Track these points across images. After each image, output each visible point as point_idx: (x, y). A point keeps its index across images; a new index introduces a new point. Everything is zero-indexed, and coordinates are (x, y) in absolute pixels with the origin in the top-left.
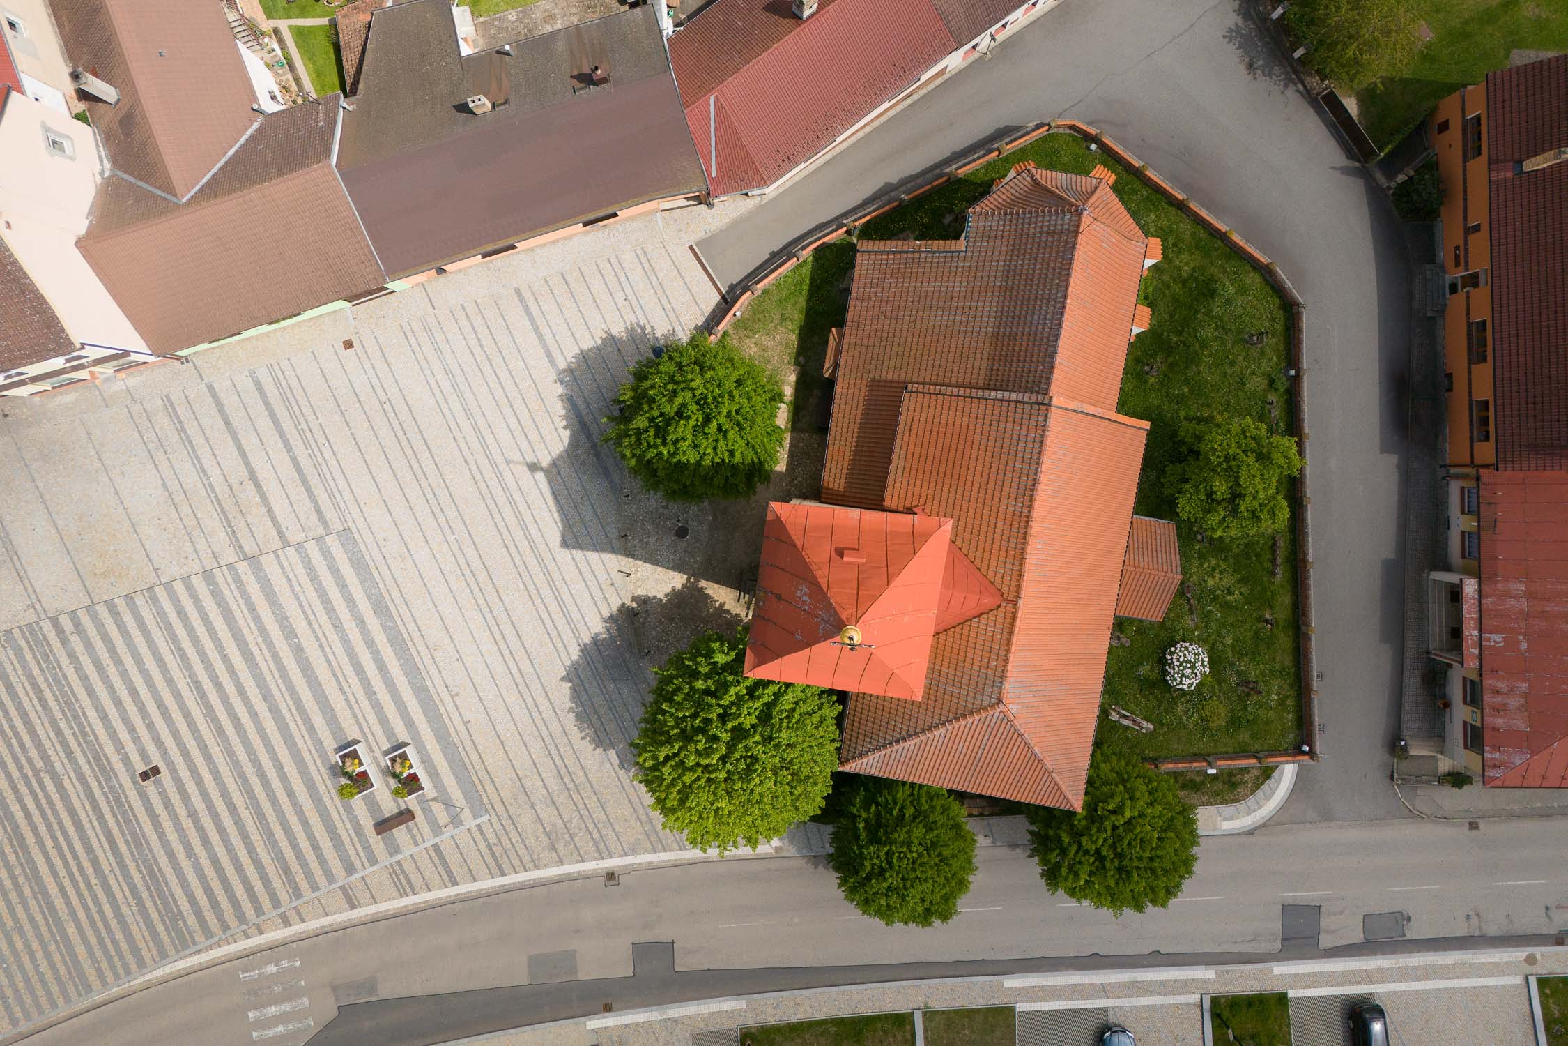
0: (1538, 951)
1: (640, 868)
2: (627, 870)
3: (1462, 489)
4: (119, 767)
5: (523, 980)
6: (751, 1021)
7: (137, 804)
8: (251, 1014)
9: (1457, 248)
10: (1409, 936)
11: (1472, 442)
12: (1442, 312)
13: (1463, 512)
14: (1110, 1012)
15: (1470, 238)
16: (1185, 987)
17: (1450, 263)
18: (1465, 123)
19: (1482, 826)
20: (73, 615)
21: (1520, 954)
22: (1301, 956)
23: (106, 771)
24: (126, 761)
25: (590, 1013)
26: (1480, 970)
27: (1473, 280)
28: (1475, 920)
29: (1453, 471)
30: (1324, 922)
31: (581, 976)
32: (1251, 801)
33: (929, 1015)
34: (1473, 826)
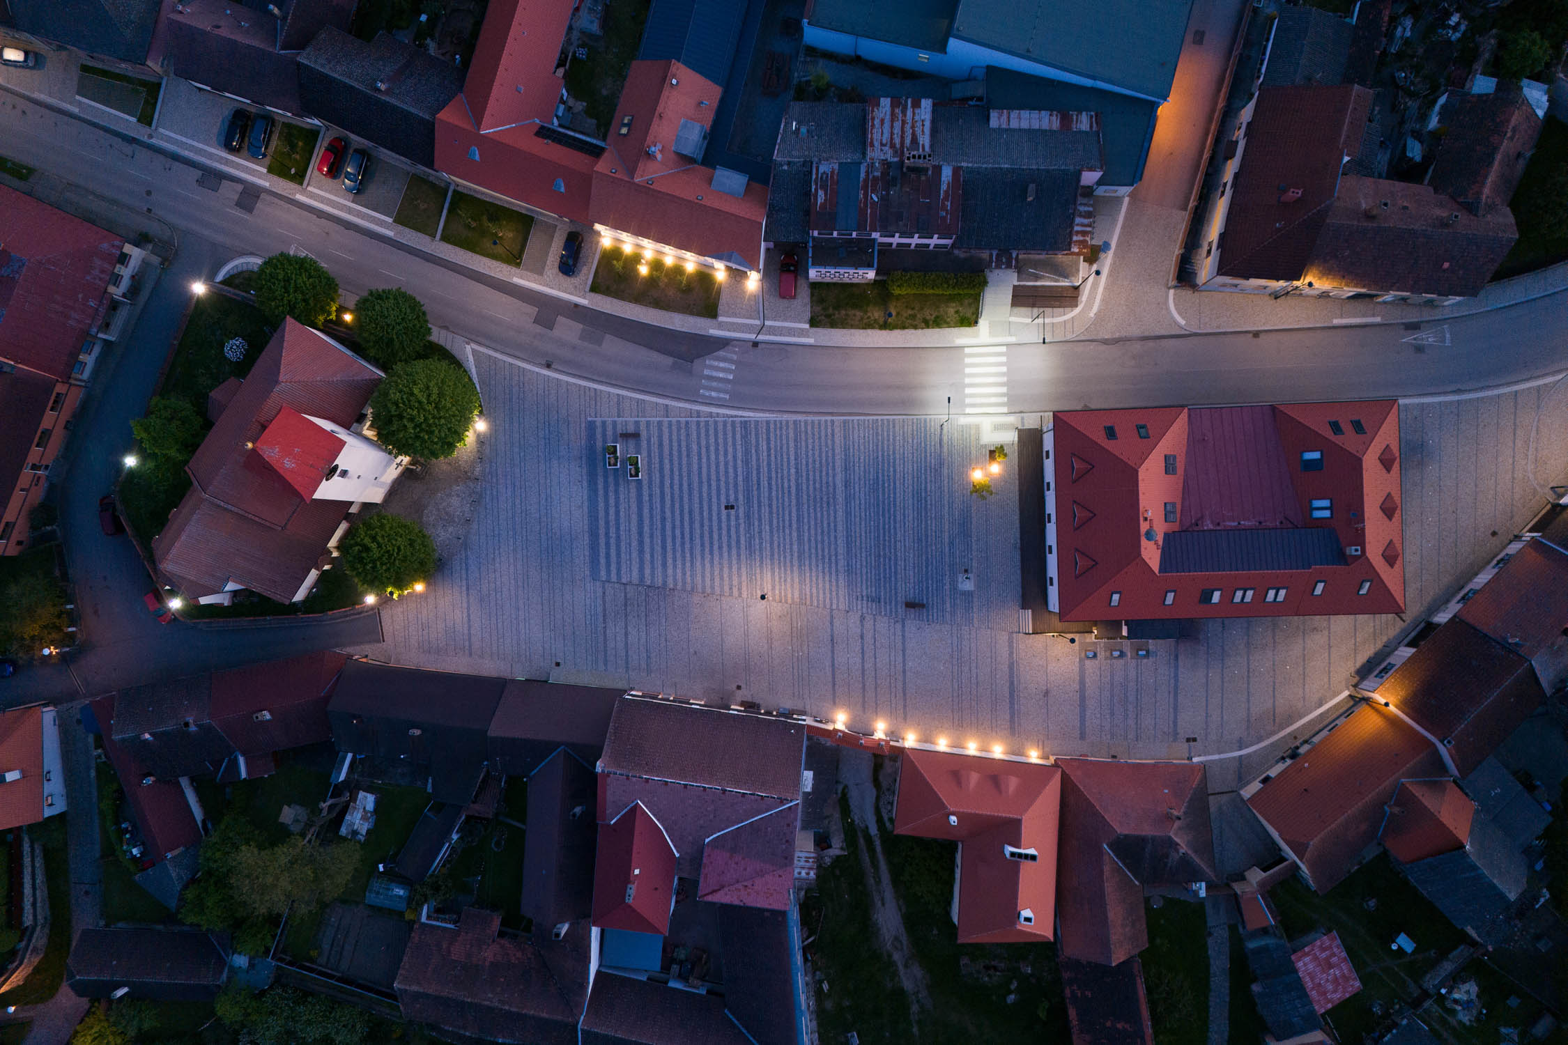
0: (145, 139)
1: (535, 364)
2: (540, 365)
3: (81, 374)
4: (741, 515)
5: (607, 336)
6: (514, 270)
7: (741, 497)
8: (731, 378)
9: (36, 485)
10: (200, 173)
11: (67, 394)
12: (57, 460)
13: (86, 364)
14: (351, 199)
15: (27, 487)
17: (43, 481)
19: (145, 209)
20: (731, 595)
21: (153, 141)
22: (253, 185)
23: (748, 516)
24: (737, 517)
25: (584, 307)
26: (175, 142)
27: (34, 467)
28: (168, 166)
29: (83, 384)
30: (236, 197)
31: (581, 326)
32: (245, 268)
33: (433, 236)
34: (149, 210)
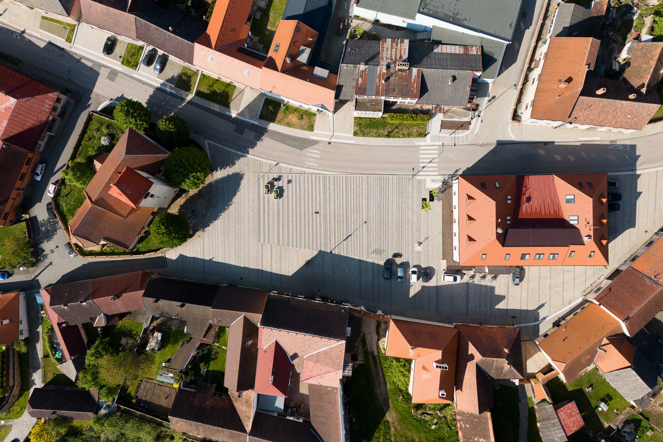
0: (68, 48)
3: (39, 149)
4: (322, 217)
7: (322, 208)
8: (319, 157)
9: (18, 197)
10: (92, 64)
12: (28, 186)
13: (41, 145)
14: (157, 77)
15: (15, 198)
16: (140, 75)
18: (6, 220)
19: (68, 79)
21: (72, 49)
22: (115, 70)
23: (325, 218)
24: (320, 218)
26: (82, 50)
29: (40, 153)
30: (107, 74)
31: (255, 133)
34: (70, 80)
